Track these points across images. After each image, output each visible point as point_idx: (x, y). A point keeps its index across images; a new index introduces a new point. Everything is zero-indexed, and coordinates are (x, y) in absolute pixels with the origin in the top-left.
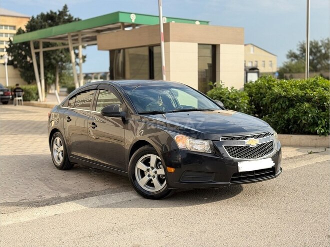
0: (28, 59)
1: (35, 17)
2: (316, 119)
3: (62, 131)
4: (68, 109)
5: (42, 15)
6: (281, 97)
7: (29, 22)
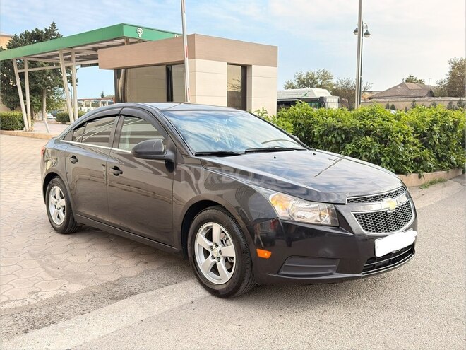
0: (12, 83)
1: (18, 35)
2: (379, 155)
3: (63, 175)
4: (71, 144)
5: (27, 33)
6: (335, 129)
7: (10, 41)
